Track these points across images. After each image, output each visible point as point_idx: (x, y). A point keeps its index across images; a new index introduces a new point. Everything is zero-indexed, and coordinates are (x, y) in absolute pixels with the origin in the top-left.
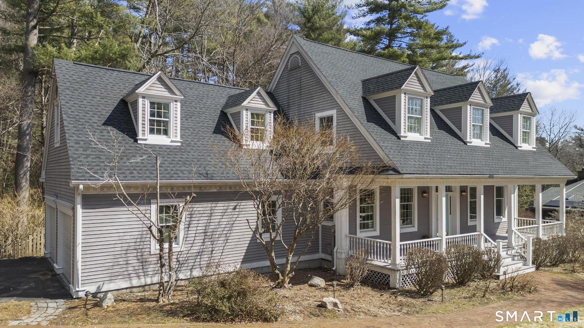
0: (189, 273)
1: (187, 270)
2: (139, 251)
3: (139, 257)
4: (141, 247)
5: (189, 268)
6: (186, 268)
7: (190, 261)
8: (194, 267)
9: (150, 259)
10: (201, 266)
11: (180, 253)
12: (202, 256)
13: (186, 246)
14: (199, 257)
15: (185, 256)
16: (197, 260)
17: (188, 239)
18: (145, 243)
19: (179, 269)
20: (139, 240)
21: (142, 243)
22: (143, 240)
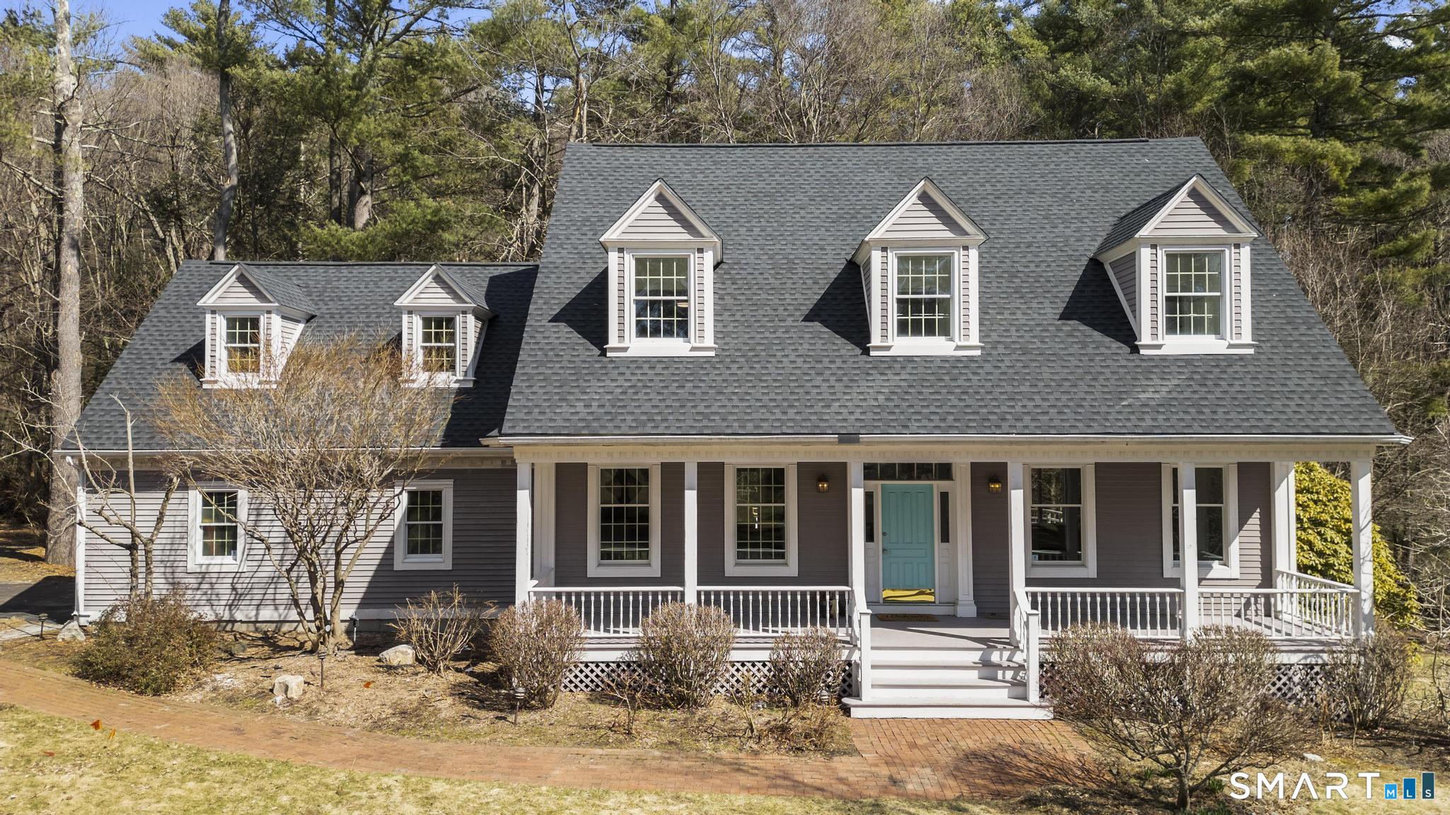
0: (254, 613)
1: (251, 607)
2: (168, 564)
3: (168, 575)
4: (172, 558)
5: (254, 602)
6: (248, 602)
7: (255, 591)
8: (264, 602)
9: (186, 581)
10: (277, 602)
11: (238, 575)
12: (279, 586)
13: (250, 563)
14: (272, 586)
15: (247, 580)
16: (269, 591)
17: (252, 552)
18: (178, 553)
19: (236, 603)
20: (168, 547)
21: (173, 553)
22: (176, 547)
